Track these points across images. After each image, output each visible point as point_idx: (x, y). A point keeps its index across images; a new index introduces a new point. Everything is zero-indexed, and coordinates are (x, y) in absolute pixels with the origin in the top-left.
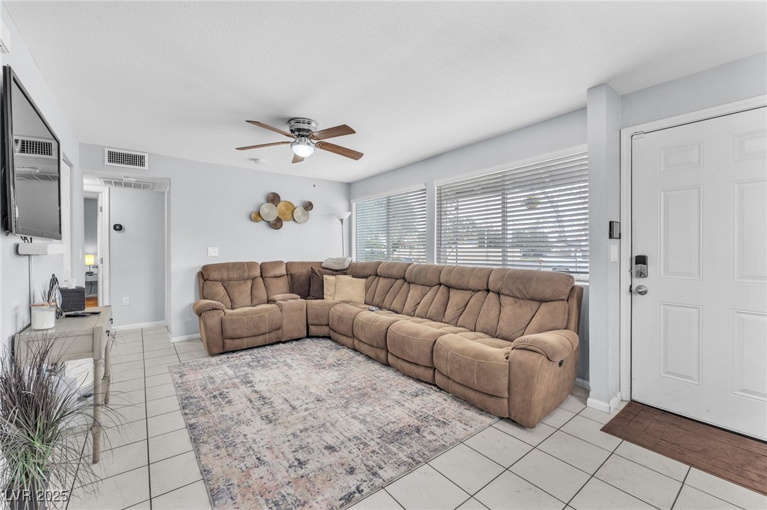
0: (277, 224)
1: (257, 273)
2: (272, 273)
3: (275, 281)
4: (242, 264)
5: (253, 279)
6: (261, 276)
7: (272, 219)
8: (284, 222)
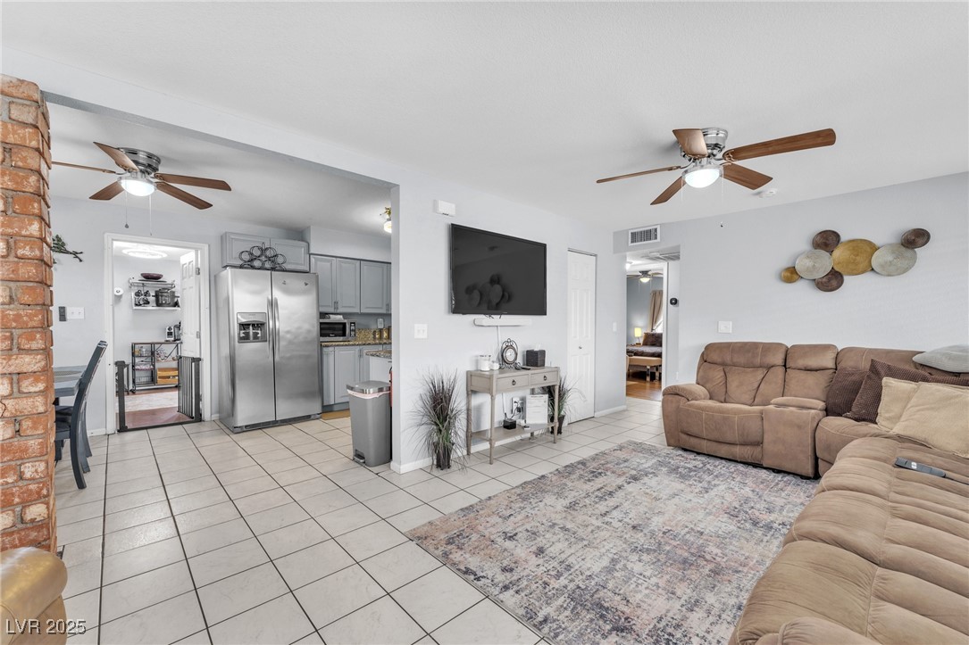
0: (831, 281)
1: (779, 359)
2: (801, 363)
3: (803, 375)
4: (755, 345)
5: (769, 367)
6: (785, 366)
7: (821, 274)
8: (846, 278)
